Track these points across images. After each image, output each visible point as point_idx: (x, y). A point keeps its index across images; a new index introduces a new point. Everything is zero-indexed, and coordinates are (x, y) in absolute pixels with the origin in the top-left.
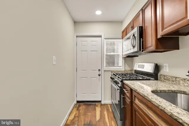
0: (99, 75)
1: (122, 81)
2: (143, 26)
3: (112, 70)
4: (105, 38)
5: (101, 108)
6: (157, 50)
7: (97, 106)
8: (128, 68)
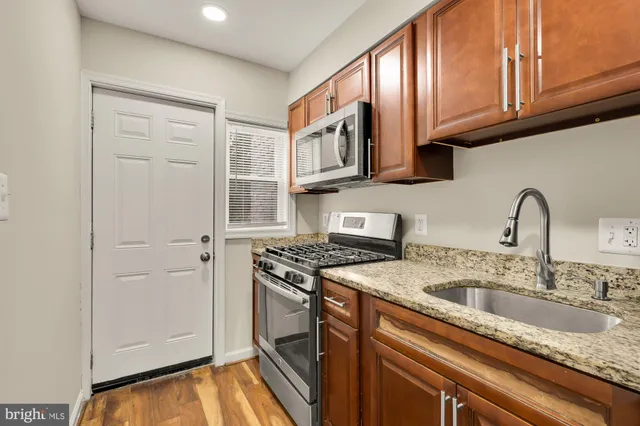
0: (205, 259)
1: (316, 273)
2: (373, 102)
3: (254, 236)
4: (230, 120)
5: (216, 382)
6: (416, 178)
7: (200, 380)
8: (306, 229)
